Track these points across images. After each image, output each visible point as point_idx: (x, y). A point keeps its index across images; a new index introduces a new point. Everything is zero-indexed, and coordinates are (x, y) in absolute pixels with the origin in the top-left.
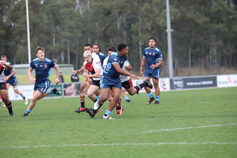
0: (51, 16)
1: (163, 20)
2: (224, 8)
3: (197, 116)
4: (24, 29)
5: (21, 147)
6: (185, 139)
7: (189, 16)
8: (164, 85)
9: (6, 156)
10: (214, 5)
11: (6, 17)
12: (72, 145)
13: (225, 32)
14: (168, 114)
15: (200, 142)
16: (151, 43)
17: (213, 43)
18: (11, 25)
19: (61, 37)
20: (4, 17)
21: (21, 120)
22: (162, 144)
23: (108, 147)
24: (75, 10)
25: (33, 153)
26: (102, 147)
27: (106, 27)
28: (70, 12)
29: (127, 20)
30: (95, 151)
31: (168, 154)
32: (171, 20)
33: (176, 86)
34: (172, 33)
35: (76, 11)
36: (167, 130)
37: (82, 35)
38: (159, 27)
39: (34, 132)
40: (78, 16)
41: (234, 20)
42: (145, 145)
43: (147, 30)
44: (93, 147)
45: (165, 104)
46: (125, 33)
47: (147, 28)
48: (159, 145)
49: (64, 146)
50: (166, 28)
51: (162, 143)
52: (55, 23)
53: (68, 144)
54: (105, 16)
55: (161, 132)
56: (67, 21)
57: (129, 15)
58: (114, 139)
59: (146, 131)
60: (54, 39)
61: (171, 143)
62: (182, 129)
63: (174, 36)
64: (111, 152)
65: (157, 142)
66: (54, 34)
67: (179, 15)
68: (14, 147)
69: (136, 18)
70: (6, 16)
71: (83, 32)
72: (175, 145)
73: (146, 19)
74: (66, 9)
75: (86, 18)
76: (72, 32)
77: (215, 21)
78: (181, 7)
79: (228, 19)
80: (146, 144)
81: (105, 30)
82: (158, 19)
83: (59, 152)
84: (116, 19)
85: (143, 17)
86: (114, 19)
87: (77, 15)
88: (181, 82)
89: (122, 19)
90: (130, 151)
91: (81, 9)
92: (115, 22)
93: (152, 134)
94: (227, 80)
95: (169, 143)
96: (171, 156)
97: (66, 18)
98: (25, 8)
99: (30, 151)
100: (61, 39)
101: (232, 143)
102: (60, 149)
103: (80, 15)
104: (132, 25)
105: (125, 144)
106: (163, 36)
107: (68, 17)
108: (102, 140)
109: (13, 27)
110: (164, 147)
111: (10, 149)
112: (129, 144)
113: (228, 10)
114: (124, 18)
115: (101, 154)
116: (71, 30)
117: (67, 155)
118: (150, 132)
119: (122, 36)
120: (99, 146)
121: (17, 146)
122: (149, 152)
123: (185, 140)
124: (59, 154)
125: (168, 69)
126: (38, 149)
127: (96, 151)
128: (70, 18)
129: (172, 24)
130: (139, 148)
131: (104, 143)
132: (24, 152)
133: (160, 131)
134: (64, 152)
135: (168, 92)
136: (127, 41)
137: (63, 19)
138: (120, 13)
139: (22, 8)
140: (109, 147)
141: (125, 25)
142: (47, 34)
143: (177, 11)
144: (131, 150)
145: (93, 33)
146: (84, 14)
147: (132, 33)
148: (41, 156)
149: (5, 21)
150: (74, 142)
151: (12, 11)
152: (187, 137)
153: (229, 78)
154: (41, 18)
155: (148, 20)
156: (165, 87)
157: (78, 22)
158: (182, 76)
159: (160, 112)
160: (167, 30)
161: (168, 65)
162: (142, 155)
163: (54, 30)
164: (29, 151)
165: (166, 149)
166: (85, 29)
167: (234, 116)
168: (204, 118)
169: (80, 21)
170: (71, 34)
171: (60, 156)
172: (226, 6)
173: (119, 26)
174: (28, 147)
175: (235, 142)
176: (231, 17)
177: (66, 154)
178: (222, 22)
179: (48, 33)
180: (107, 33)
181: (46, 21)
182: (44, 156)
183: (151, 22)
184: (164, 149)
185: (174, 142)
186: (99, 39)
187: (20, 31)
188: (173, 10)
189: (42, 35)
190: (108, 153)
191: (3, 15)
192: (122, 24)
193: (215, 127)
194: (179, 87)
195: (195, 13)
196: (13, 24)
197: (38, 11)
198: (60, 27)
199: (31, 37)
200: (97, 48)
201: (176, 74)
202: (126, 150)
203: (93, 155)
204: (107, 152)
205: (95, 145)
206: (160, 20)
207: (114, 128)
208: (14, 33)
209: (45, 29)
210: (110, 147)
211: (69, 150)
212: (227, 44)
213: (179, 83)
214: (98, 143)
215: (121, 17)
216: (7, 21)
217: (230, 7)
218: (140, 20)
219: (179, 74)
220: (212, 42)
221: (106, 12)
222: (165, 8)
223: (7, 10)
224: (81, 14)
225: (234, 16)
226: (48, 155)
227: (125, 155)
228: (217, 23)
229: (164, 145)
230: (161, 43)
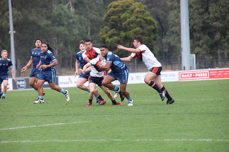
1: (5, 22)
2: (65, 12)
3: (40, 115)
6: (28, 137)
7: (31, 18)
10: (56, 9)
13: (66, 35)
14: (11, 113)
15: (43, 140)
17: (55, 45)
32: (13, 22)
34: (14, 34)
36: (10, 129)
38: (2, 28)
41: (74, 24)
45: (9, 103)
48: (3, 143)
50: (9, 30)
51: (6, 142)
61: (15, 142)
62: (26, 127)
63: (16, 37)
65: (0, 140)
67: (21, 17)
72: (18, 143)
77: (56, 24)
78: (24, 10)
79: (68, 23)
88: (24, 82)
94: (68, 80)
95: (13, 142)
101: (73, 140)
106: (6, 37)
110: (8, 145)
113: (69, 14)
123: (29, 138)
129: (15, 26)
133: (4, 130)
135: (11, 92)
143: (20, 13)
152: (30, 135)
153: (70, 79)
156: (8, 86)
158: (25, 76)
160: (10, 32)
165: (10, 147)
167: (75, 115)
168: (47, 116)
172: (66, 10)
175: (76, 139)
176: (71, 21)
178: (63, 25)
184: (8, 147)
185: (18, 141)
188: (15, 12)
193: (58, 125)
194: (22, 87)
195: (36, 16)
200: (45, 47)
201: (19, 74)
206: (2, 22)
212: (67, 46)
213: (22, 83)
217: (70, 11)
219: (21, 74)
220: (53, 44)
222: (8, 10)
225: (75, 20)
228: (59, 26)
229: (7, 143)
230: (4, 44)
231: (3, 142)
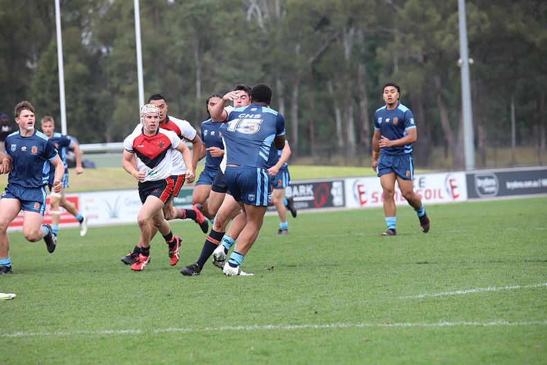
0: (191, 29)
1: (450, 37)
3: (529, 259)
4: (130, 60)
5: (123, 331)
6: (502, 313)
7: (510, 27)
8: (453, 187)
9: (90, 352)
11: (90, 34)
12: (239, 328)
14: (462, 255)
15: (536, 320)
16: (389, 94)
18: (100, 53)
19: (213, 80)
20: (84, 34)
21: (123, 270)
22: (447, 326)
23: (323, 330)
24: (246, 15)
25: (151, 346)
26: (308, 333)
27: (317, 54)
28: (236, 20)
29: (367, 38)
30: (292, 341)
31: (461, 349)
32: (469, 37)
33: (481, 189)
34: (471, 66)
35: (249, 18)
36: (459, 292)
37: (262, 74)
38: (441, 53)
39: (153, 298)
40: (254, 31)
42: (407, 328)
43: (413, 61)
44: (288, 331)
45: (455, 231)
46: (362, 69)
47: (414, 56)
48: (442, 327)
49: (221, 329)
50: (458, 56)
51: (447, 323)
52: (200, 45)
53: (229, 325)
54: (316, 29)
55: (446, 296)
56: (228, 41)
57: (370, 26)
58: (336, 313)
59: (411, 295)
60: (198, 84)
61: (470, 323)
62: (495, 289)
63: (475, 73)
64: (330, 343)
65: (435, 319)
66: (198, 72)
67: (487, 25)
68: (107, 332)
69: (388, 33)
70: (88, 32)
71: (265, 67)
72: (478, 326)
73: (411, 36)
74: (227, 15)
75: (273, 35)
76: (239, 67)
78: (493, 7)
80: (410, 325)
81: (317, 62)
82: (438, 35)
83: (209, 344)
84: (341, 36)
85: (405, 31)
86: (336, 35)
87: (251, 27)
88: (493, 182)
89: (355, 37)
90: (374, 342)
91: (260, 14)
92: (338, 42)
93: (425, 301)
95: (465, 323)
96: (468, 353)
97: (226, 35)
98: (133, 13)
99: (144, 342)
100: (215, 84)
102: (212, 337)
103: (259, 28)
104: (379, 50)
105: (362, 325)
106: (451, 73)
107: (231, 33)
108: (310, 316)
109: (106, 58)
110: (453, 332)
111: (98, 337)
112: (371, 325)
114: (360, 33)
115: (307, 348)
116: (238, 62)
117: (228, 351)
118: (420, 296)
119: (354, 76)
120: (302, 329)
121: (114, 328)
122: (418, 344)
123: (502, 315)
124: (209, 347)
125: (463, 150)
126: (162, 338)
127: (295, 340)
128: (236, 34)
129: (471, 46)
130: (395, 335)
131: (313, 323)
132: (130, 344)
133: (443, 296)
134: (221, 342)
135: (463, 204)
136: (367, 87)
137: (219, 37)
138: (350, 23)
139: (125, 11)
140: (324, 332)
141: (363, 50)
142: (182, 73)
143: (485, 15)
144: (375, 339)
145: (288, 69)
146: (267, 25)
147: (378, 67)
148: (170, 353)
149: (86, 42)
150: (245, 321)
151: (103, 20)
152: (506, 308)
154: (169, 34)
155: (416, 38)
156: (456, 192)
157: (254, 45)
158: (496, 166)
159: (442, 252)
160: (460, 61)
161: (463, 141)
162: (402, 351)
163: (198, 63)
164: (142, 341)
165: (458, 335)
166: (270, 60)
169: (257, 42)
170: (237, 72)
171: (212, 353)
173: (347, 52)
174: (139, 331)
177: (227, 349)
179: (186, 71)
180: (320, 68)
181: (181, 43)
182: (176, 352)
183: (423, 42)
184: (453, 337)
185: (476, 321)
186: (303, 82)
187: (121, 66)
188: (475, 14)
189: (170, 75)
190: (321, 346)
191: (81, 28)
192: (355, 48)
194: (488, 193)
195: (524, 21)
196: (104, 50)
197: (161, 19)
198: (213, 55)
199: (146, 79)
201: (481, 162)
202: (364, 339)
203: (288, 351)
204: (320, 342)
205: (293, 327)
206: (443, 38)
207: (335, 289)
208: (108, 69)
209: (179, 61)
210: (328, 332)
211: (232, 338)
213: (489, 184)
214: (299, 322)
215: (352, 32)
216: (92, 43)
218: (398, 39)
219: (489, 162)
221: (319, 20)
222: (456, 9)
223: (90, 17)
224: (262, 26)
226: (185, 351)
227: (363, 351)
229: (452, 327)
230: (446, 92)
231: (441, 325)
